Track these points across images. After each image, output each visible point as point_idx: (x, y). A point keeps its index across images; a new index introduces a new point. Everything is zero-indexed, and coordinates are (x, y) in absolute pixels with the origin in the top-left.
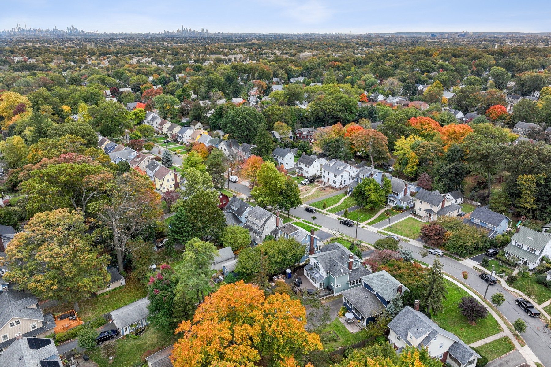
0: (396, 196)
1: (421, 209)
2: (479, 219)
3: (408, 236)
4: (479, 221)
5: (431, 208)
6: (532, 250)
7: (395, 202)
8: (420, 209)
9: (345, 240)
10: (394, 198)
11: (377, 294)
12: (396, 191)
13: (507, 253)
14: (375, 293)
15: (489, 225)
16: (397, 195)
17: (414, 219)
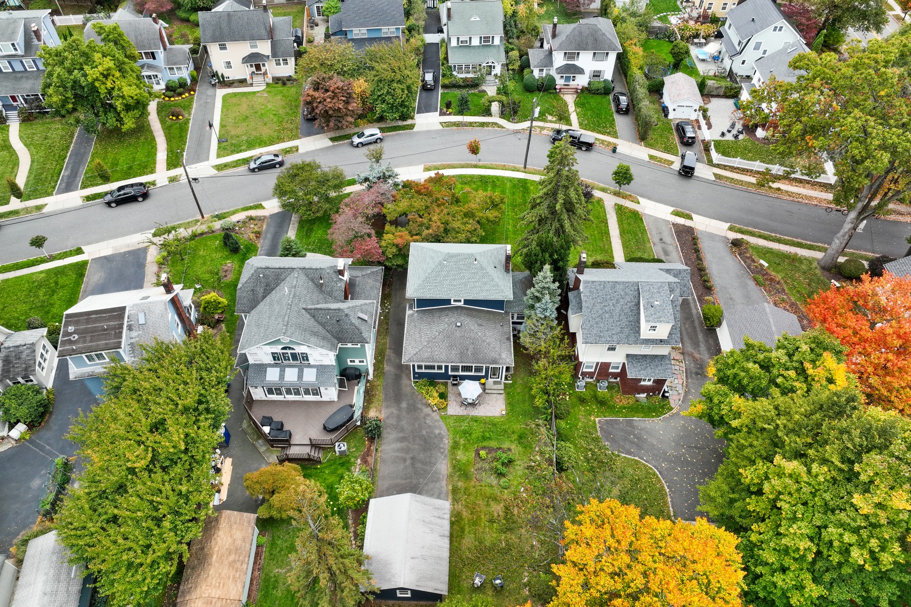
0: (151, 61)
1: (229, 63)
2: (362, 25)
3: (280, 140)
4: (364, 30)
5: (254, 50)
6: (487, 39)
7: (160, 76)
8: (229, 65)
9: (187, 240)
10: (150, 67)
11: (467, 302)
12: (144, 47)
13: (455, 66)
14: (461, 304)
15: (385, 29)
16: (153, 56)
17: (235, 94)
